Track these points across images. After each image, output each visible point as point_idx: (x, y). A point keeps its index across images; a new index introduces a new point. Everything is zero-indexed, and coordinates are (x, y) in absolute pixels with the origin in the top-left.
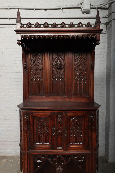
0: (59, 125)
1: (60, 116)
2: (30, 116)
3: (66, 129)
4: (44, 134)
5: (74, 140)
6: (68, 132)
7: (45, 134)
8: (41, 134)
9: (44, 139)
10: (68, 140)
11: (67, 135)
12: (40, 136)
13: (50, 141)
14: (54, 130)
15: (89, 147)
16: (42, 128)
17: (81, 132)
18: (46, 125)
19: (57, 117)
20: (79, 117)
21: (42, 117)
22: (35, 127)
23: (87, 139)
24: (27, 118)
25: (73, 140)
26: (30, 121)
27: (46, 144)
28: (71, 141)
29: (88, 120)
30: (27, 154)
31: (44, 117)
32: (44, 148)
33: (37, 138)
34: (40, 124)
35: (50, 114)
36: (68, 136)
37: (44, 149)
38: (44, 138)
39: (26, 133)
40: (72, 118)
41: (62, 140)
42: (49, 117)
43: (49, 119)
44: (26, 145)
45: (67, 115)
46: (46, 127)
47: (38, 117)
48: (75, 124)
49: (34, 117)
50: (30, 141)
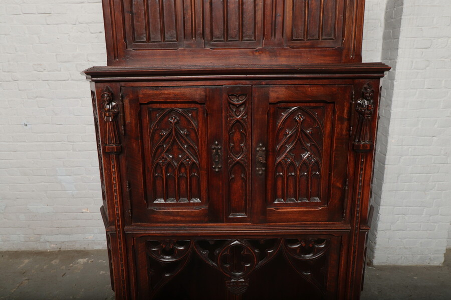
0: (237, 136)
1: (241, 102)
2: (126, 101)
3: (260, 149)
4: (183, 170)
5: (291, 190)
6: (270, 159)
7: (186, 170)
8: (170, 170)
9: (183, 187)
10: (269, 187)
11: (266, 171)
12: (167, 177)
13: (204, 193)
14: (217, 153)
15: (343, 213)
16: (175, 147)
17: (316, 162)
18: (187, 135)
19: (230, 103)
20: (312, 104)
21: (172, 106)
22: (147, 145)
23: (338, 184)
24: (113, 107)
25: (287, 187)
26: (128, 120)
27: (189, 204)
28: (280, 193)
29: (345, 116)
30: (125, 234)
31: (179, 105)
32: (183, 215)
33: (159, 183)
34: (164, 133)
35: (203, 93)
36: (270, 175)
37: (183, 219)
38: (183, 182)
39: (114, 163)
40: (285, 109)
41: (246, 190)
42: (198, 106)
43: (200, 114)
44: (118, 206)
45: (268, 98)
46: (187, 143)
47: (158, 106)
48: (297, 132)
49: (141, 104)
50: (130, 191)
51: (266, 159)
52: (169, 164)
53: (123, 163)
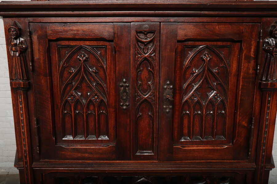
0: (144, 74)
1: (149, 39)
3: (168, 87)
4: (92, 108)
5: (197, 129)
6: (177, 98)
7: (94, 107)
8: (79, 107)
9: (92, 125)
10: (176, 125)
11: (173, 109)
12: (76, 115)
13: (112, 131)
14: (125, 91)
15: (248, 151)
16: (84, 85)
17: (222, 101)
18: (95, 73)
19: (138, 41)
20: (220, 43)
21: (81, 43)
23: (244, 123)
24: (21, 43)
25: (193, 126)
26: (36, 57)
27: (97, 142)
28: (186, 131)
29: (252, 55)
31: (88, 43)
32: (91, 152)
33: (67, 119)
34: (73, 70)
35: (111, 30)
36: (177, 113)
37: (91, 156)
38: (91, 119)
39: (21, 99)
40: (192, 47)
41: (153, 128)
42: (107, 43)
43: (109, 52)
44: (25, 142)
45: (176, 35)
46: (95, 80)
47: (67, 42)
48: (203, 71)
49: (50, 41)
50: (38, 128)
51: (174, 96)
52: (78, 102)
53: (31, 99)
